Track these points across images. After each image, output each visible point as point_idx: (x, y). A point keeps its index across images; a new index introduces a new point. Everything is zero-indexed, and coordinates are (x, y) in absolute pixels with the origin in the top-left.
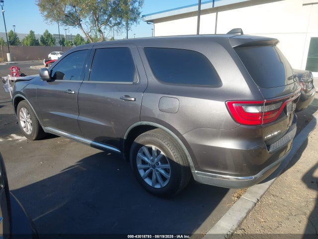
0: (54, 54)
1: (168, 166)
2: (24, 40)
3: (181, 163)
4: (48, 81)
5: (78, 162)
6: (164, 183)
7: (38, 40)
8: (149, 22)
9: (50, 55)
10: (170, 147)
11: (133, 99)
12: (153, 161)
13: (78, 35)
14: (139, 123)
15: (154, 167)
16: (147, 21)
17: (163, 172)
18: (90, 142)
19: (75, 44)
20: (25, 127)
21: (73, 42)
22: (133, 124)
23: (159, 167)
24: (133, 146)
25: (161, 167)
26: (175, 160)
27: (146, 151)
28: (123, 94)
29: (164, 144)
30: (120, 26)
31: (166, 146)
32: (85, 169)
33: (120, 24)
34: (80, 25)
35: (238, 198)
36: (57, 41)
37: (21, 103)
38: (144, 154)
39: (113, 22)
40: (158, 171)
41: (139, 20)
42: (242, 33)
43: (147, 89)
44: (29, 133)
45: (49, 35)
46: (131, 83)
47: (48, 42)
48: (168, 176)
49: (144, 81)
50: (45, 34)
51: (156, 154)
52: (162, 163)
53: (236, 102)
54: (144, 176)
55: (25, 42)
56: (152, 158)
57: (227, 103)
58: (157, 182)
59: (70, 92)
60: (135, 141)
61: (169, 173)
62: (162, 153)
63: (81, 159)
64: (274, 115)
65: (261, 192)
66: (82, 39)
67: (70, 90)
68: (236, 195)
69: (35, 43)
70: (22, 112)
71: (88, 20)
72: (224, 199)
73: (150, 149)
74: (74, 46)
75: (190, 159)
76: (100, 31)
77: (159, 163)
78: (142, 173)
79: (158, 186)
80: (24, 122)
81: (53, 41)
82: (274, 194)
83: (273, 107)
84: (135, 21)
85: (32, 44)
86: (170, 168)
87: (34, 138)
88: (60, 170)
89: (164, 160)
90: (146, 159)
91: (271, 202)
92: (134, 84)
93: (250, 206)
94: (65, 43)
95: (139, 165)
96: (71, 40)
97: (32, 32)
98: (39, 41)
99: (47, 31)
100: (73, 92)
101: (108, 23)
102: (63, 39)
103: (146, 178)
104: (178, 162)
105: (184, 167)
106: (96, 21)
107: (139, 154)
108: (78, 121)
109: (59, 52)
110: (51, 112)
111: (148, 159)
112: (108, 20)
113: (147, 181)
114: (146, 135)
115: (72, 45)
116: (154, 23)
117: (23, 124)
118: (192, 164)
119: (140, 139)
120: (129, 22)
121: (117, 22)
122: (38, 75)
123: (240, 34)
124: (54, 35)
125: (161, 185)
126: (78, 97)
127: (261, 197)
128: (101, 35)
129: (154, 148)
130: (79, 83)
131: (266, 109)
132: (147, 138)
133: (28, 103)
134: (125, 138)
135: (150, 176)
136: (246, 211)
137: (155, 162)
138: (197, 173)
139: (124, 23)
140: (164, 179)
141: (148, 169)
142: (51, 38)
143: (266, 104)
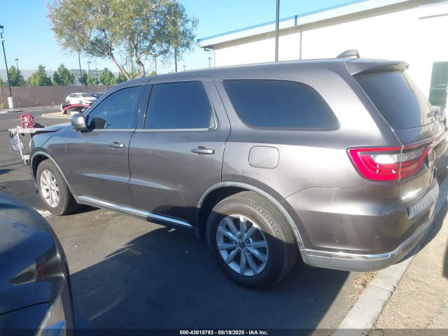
0: (74, 96)
1: (264, 244)
2: (30, 79)
3: (283, 238)
4: (83, 131)
5: (129, 244)
6: (258, 269)
7: (50, 78)
8: (207, 48)
9: (68, 98)
10: (266, 216)
11: (210, 151)
12: (240, 237)
13: (106, 70)
14: (220, 184)
15: (243, 245)
16: (205, 47)
17: (256, 252)
18: (146, 214)
19: (102, 81)
20: (49, 197)
21: (99, 80)
22: (211, 186)
23: (250, 246)
24: (211, 217)
25: (253, 246)
26: (274, 235)
27: (231, 224)
28: (195, 145)
29: (258, 212)
30: (167, 55)
31: (260, 215)
32: (140, 253)
33: (166, 53)
34: (112, 55)
35: (364, 285)
36: (77, 78)
37: (43, 163)
38: (228, 228)
39: (158, 49)
40: (249, 251)
41: (192, 46)
42: (358, 56)
43: (230, 137)
44: (54, 205)
45: (65, 71)
46: (207, 129)
47: (63, 81)
48: (265, 258)
49: (225, 126)
50: (59, 69)
51: (245, 228)
52: (254, 240)
53: (362, 150)
54: (228, 259)
55: (32, 81)
56: (239, 233)
57: (349, 151)
58: (248, 267)
59: (117, 145)
60: (214, 209)
61: (265, 253)
62: (255, 225)
63: (131, 239)
64: (414, 166)
65: (397, 276)
66: (111, 75)
67: (117, 143)
68: (359, 282)
69: (45, 82)
70: (44, 176)
71: (123, 49)
72: (344, 288)
73: (236, 221)
74: (100, 84)
75: (297, 233)
76: (139, 62)
77: (250, 239)
78: (224, 255)
79: (249, 273)
80: (47, 190)
81: (71, 78)
82: (415, 278)
83: (413, 155)
84: (187, 47)
85: (42, 84)
86: (267, 247)
87: (62, 213)
88: (104, 256)
89: (258, 235)
90: (230, 235)
91: (412, 289)
92: (211, 130)
93: (385, 296)
94: (88, 80)
95: (220, 244)
96: (95, 77)
97: (41, 68)
98: (52, 79)
99: (62, 66)
100: (122, 146)
101: (151, 52)
102: (85, 76)
103: (231, 262)
104: (280, 238)
105: (288, 245)
106: (134, 48)
107: (220, 229)
108: (129, 186)
109: (80, 94)
110: (86, 175)
111: (234, 234)
112: (150, 47)
113: (233, 266)
114: (230, 201)
115: (98, 83)
116: (215, 49)
117: (44, 194)
118: (299, 239)
119: (221, 207)
120: (180, 49)
121: (162, 50)
122: (70, 124)
123: (355, 57)
124: (72, 70)
125: (254, 272)
126: (129, 153)
127: (398, 283)
128: (142, 67)
129: (242, 218)
130: (130, 132)
131: (404, 158)
132: (232, 205)
133: (53, 163)
134: (199, 206)
135: (237, 259)
136: (381, 304)
137: (244, 240)
138: (307, 252)
139: (173, 51)
140: (258, 262)
141: (234, 249)
142: (69, 75)
143: (404, 151)
